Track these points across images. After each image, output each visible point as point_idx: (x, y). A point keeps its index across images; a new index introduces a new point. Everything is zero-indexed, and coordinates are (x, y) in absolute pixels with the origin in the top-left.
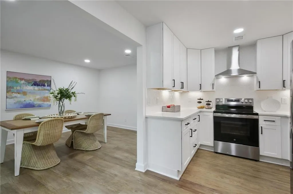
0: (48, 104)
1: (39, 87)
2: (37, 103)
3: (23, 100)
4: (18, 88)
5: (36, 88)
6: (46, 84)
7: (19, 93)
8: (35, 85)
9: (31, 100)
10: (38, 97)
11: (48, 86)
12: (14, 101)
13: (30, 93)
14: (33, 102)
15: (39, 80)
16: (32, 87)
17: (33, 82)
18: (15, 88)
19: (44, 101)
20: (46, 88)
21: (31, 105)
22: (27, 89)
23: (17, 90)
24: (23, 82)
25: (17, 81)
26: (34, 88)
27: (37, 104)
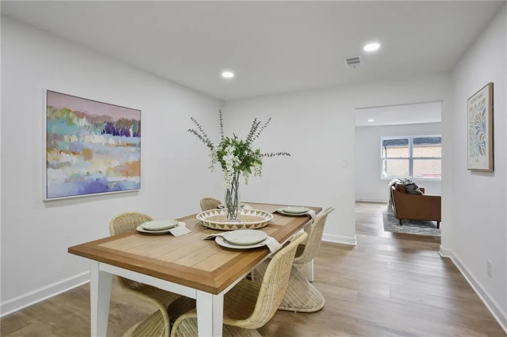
0: (134, 182)
1: (116, 137)
2: (114, 179)
3: (84, 171)
4: (74, 139)
5: (112, 139)
6: (131, 131)
7: (74, 153)
8: (109, 132)
9: (100, 172)
10: (115, 163)
11: (134, 136)
12: (65, 176)
13: (98, 152)
14: (104, 177)
15: (117, 120)
16: (102, 136)
17: (106, 124)
18: (66, 138)
19: (127, 175)
20: (131, 139)
21: (102, 185)
22: (93, 141)
23: (72, 145)
24: (83, 122)
25: (71, 120)
26: (108, 139)
27: (112, 182)
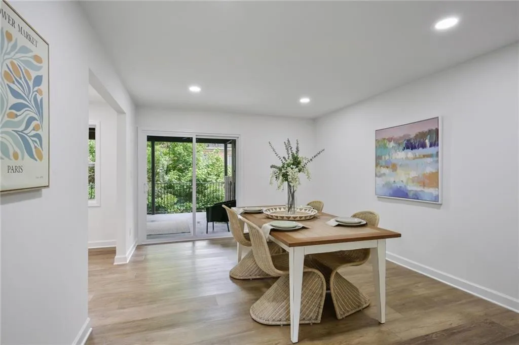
0: (431, 194)
1: (414, 151)
2: (412, 188)
3: (392, 180)
4: (387, 157)
5: (410, 153)
6: (427, 142)
7: (387, 167)
8: (408, 148)
9: (402, 181)
10: (413, 174)
11: (431, 146)
12: (383, 183)
13: (400, 166)
14: (405, 186)
15: (415, 135)
16: (403, 152)
17: (405, 142)
18: (383, 157)
19: (424, 186)
20: (429, 150)
21: (403, 191)
22: (397, 157)
23: (386, 162)
24: (392, 144)
25: (385, 145)
26: (407, 154)
27: (411, 191)
